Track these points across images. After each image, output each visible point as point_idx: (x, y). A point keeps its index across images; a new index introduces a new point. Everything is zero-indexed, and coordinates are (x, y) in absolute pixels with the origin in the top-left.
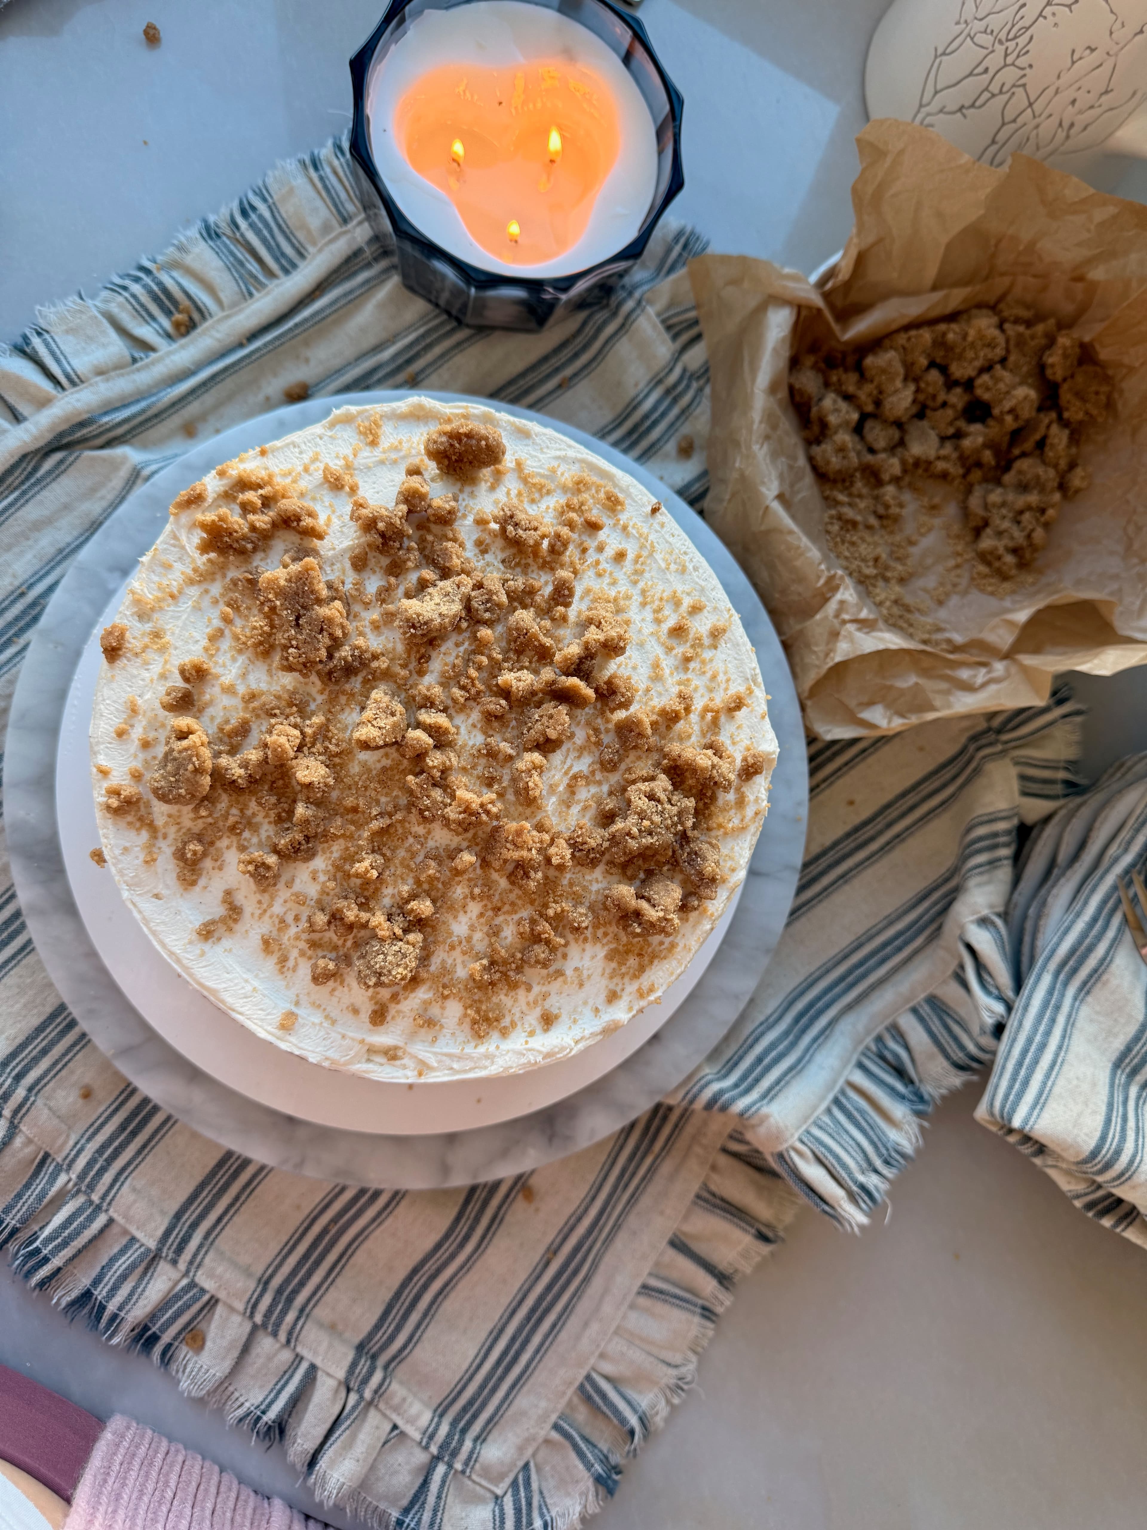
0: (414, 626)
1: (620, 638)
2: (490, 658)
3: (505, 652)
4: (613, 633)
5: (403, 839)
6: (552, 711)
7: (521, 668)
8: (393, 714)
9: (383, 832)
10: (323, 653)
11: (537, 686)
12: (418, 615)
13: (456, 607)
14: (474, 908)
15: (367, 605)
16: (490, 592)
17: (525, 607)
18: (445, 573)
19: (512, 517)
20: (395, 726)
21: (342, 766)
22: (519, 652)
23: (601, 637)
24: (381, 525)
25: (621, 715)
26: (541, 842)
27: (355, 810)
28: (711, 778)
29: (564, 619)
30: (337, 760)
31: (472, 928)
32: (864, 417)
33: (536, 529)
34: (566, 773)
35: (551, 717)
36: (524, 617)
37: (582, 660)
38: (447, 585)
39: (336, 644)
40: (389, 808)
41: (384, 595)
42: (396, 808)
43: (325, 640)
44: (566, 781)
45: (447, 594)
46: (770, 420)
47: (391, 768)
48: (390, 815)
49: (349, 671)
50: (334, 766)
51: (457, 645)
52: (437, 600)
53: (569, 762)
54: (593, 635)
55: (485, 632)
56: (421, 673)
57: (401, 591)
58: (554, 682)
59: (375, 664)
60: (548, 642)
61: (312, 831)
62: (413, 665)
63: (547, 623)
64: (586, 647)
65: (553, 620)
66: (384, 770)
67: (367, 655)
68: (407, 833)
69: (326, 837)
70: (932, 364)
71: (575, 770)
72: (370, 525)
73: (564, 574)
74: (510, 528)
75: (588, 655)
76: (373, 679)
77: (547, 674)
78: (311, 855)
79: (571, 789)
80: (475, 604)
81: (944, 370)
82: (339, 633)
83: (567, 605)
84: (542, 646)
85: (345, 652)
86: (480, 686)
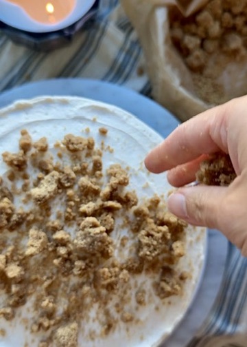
0: (39, 201)
1: (125, 179)
2: (74, 201)
3: (80, 196)
4: (121, 178)
5: (59, 285)
6: (105, 218)
7: (89, 201)
8: (40, 238)
9: (50, 286)
10: (5, 222)
11: (96, 208)
12: (39, 195)
13: (54, 186)
14: (96, 306)
15: (19, 194)
16: (67, 175)
17: (84, 175)
18: (47, 172)
19: (70, 141)
20: (42, 243)
21: (26, 263)
22: (86, 195)
23: (117, 181)
24: (15, 163)
25: (135, 208)
26: (115, 272)
27: (36, 279)
28: (179, 224)
29: (101, 175)
30: (24, 262)
31: (97, 313)
32: (203, 40)
33: (81, 143)
34: (119, 239)
35: (105, 220)
36: (84, 180)
37: (111, 193)
38: (48, 177)
39: (9, 216)
40: (50, 275)
41: (25, 187)
42: (53, 274)
43: (4, 217)
44: (119, 241)
45: (49, 182)
46: (167, 54)
47: (47, 257)
48: (51, 278)
49: (18, 224)
50: (24, 264)
51: (61, 199)
52: (46, 185)
53: (119, 234)
54: (114, 181)
55: (70, 192)
56: (48, 215)
57: (31, 185)
58: (103, 205)
59: (29, 218)
60: (96, 187)
61: (21, 294)
62: (44, 213)
63: (94, 180)
64: (112, 187)
65: (96, 177)
66: (44, 259)
67: (24, 216)
68: (60, 282)
69: (28, 295)
70: (224, 11)
71: (122, 236)
72: (11, 163)
73: (96, 157)
74: (71, 146)
75: (114, 190)
76: (29, 224)
77: (99, 202)
78: (24, 302)
79: (123, 245)
80: (62, 181)
81: (229, 11)
82: (9, 211)
83: (100, 170)
84: (95, 190)
85: (15, 218)
86: (73, 214)
